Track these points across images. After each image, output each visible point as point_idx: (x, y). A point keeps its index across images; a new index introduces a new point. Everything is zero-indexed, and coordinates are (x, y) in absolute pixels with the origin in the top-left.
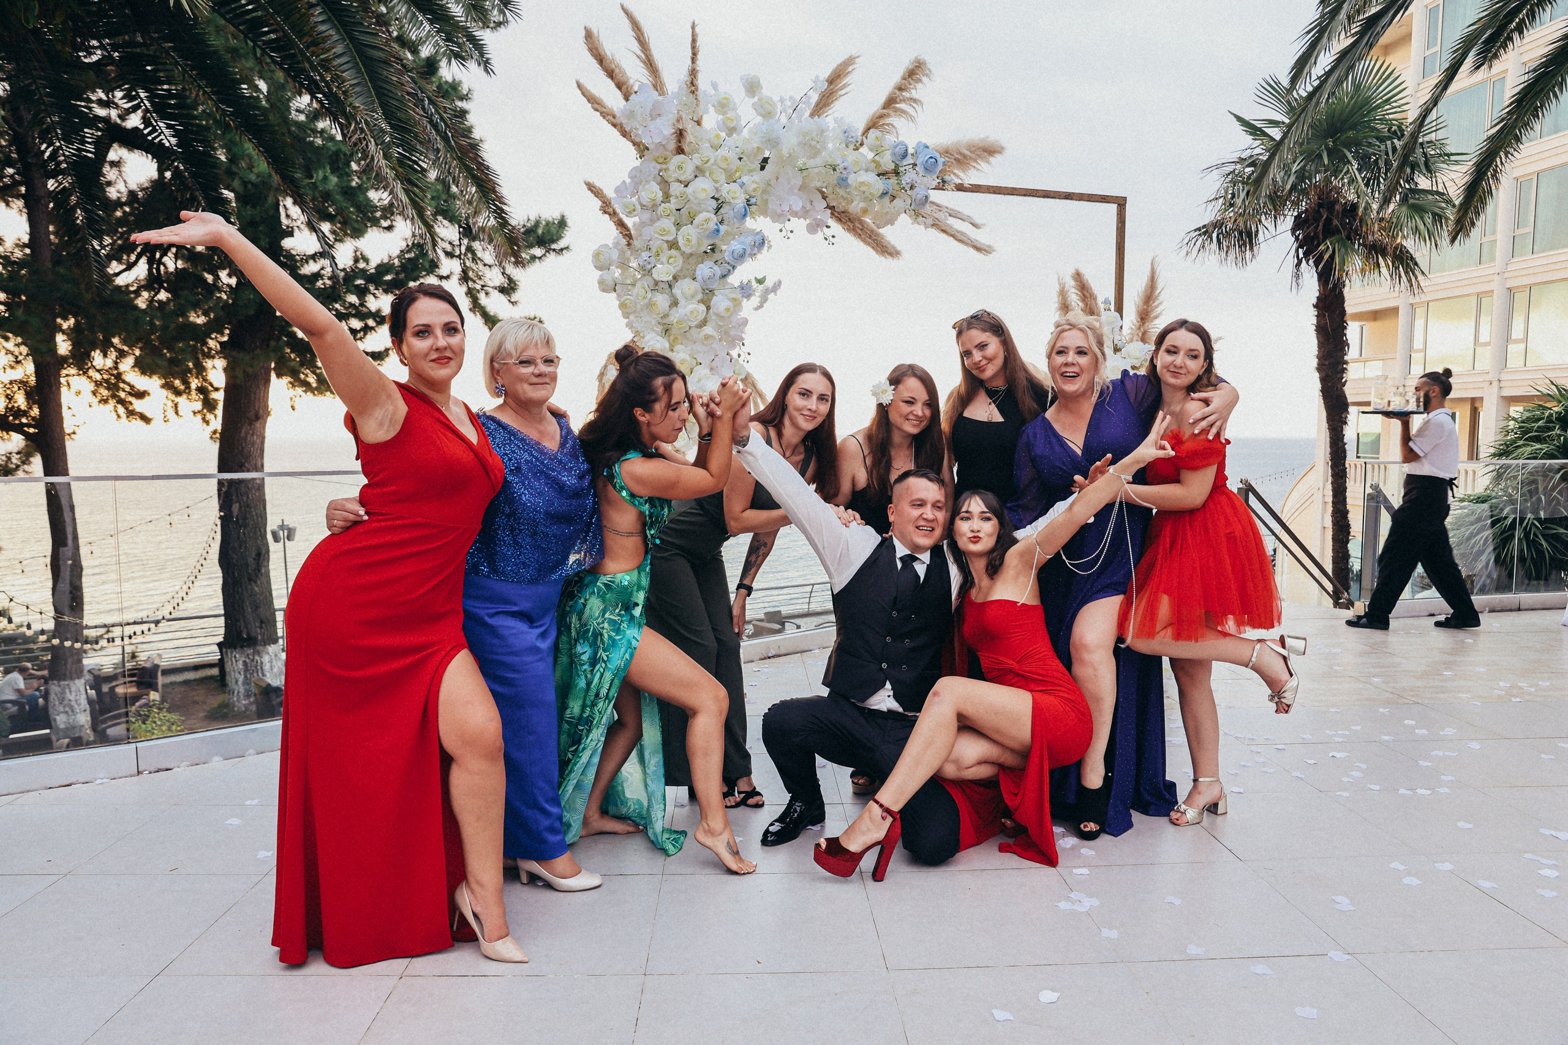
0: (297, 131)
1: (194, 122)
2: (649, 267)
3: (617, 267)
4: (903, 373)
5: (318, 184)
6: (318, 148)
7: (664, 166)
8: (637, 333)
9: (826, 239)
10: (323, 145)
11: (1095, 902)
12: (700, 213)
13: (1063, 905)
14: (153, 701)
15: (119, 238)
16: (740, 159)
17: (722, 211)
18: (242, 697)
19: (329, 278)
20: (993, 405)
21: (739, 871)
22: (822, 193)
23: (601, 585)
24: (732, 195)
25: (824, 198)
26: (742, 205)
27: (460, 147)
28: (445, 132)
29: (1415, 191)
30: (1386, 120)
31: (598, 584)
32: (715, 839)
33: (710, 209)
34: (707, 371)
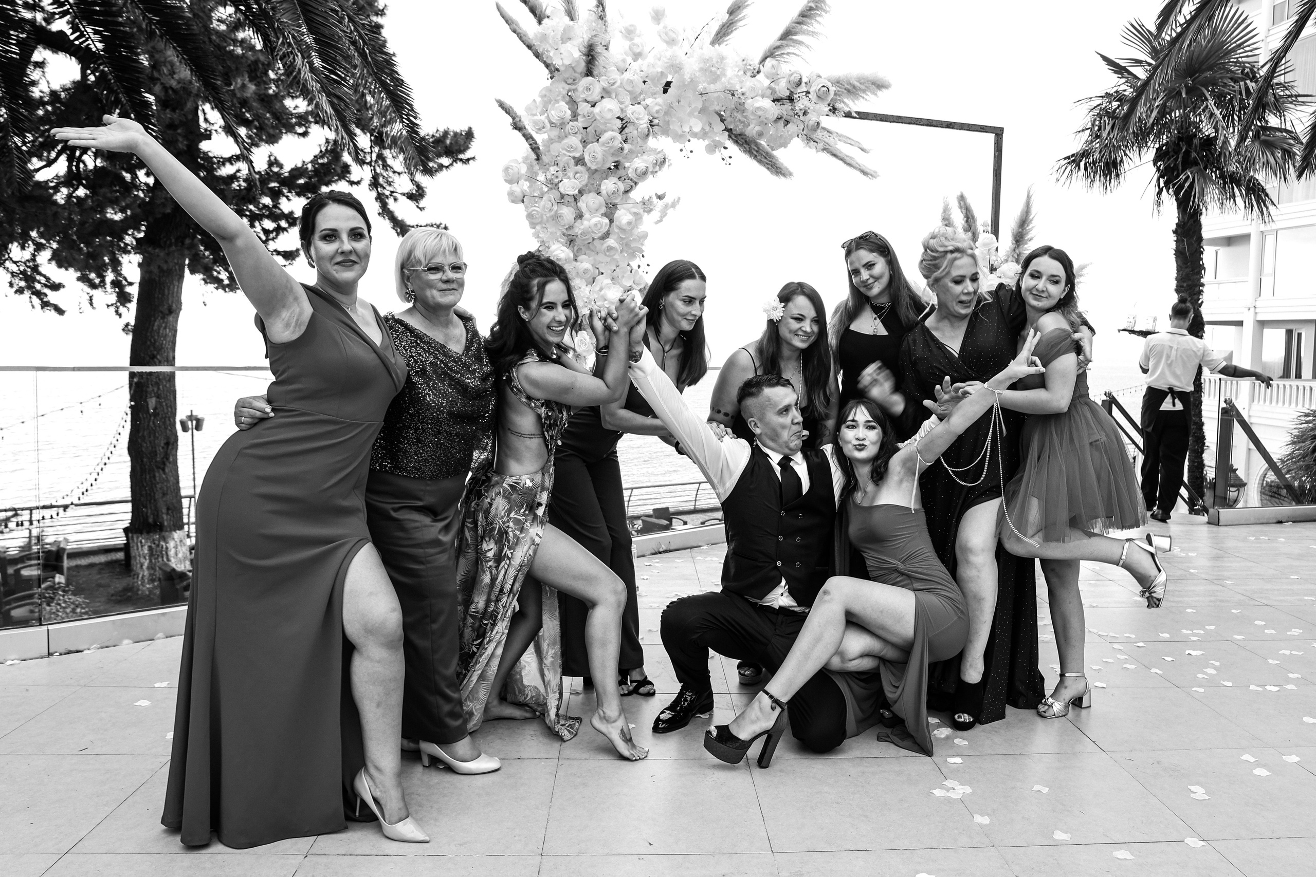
0: (218, 41)
1: (118, 28)
2: (557, 180)
3: (526, 180)
4: (793, 291)
5: (237, 91)
6: (238, 56)
7: (573, 87)
8: (543, 243)
9: (723, 159)
10: (243, 54)
11: (968, 790)
12: (605, 131)
13: (938, 792)
14: (59, 583)
15: (41, 136)
16: (644, 82)
17: (626, 130)
18: (146, 581)
19: (245, 180)
20: (878, 320)
21: (631, 757)
22: (721, 116)
23: (507, 486)
24: (637, 116)
25: (723, 121)
26: (645, 125)
27: (376, 62)
28: (363, 49)
29: (1266, 129)
30: (1240, 63)
31: (504, 485)
32: (609, 726)
33: (615, 128)
34: (609, 281)
